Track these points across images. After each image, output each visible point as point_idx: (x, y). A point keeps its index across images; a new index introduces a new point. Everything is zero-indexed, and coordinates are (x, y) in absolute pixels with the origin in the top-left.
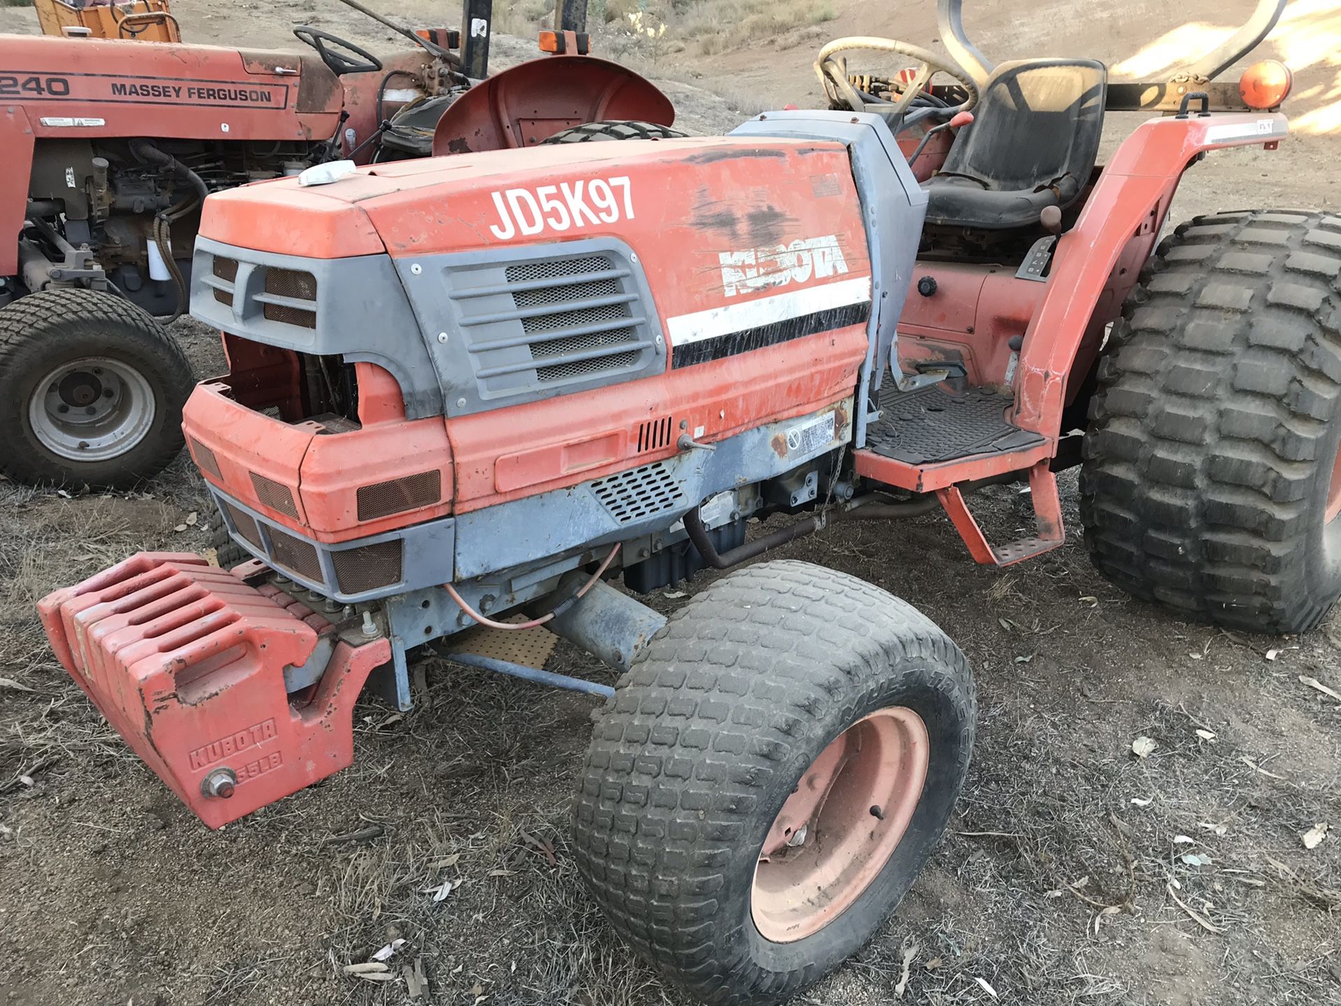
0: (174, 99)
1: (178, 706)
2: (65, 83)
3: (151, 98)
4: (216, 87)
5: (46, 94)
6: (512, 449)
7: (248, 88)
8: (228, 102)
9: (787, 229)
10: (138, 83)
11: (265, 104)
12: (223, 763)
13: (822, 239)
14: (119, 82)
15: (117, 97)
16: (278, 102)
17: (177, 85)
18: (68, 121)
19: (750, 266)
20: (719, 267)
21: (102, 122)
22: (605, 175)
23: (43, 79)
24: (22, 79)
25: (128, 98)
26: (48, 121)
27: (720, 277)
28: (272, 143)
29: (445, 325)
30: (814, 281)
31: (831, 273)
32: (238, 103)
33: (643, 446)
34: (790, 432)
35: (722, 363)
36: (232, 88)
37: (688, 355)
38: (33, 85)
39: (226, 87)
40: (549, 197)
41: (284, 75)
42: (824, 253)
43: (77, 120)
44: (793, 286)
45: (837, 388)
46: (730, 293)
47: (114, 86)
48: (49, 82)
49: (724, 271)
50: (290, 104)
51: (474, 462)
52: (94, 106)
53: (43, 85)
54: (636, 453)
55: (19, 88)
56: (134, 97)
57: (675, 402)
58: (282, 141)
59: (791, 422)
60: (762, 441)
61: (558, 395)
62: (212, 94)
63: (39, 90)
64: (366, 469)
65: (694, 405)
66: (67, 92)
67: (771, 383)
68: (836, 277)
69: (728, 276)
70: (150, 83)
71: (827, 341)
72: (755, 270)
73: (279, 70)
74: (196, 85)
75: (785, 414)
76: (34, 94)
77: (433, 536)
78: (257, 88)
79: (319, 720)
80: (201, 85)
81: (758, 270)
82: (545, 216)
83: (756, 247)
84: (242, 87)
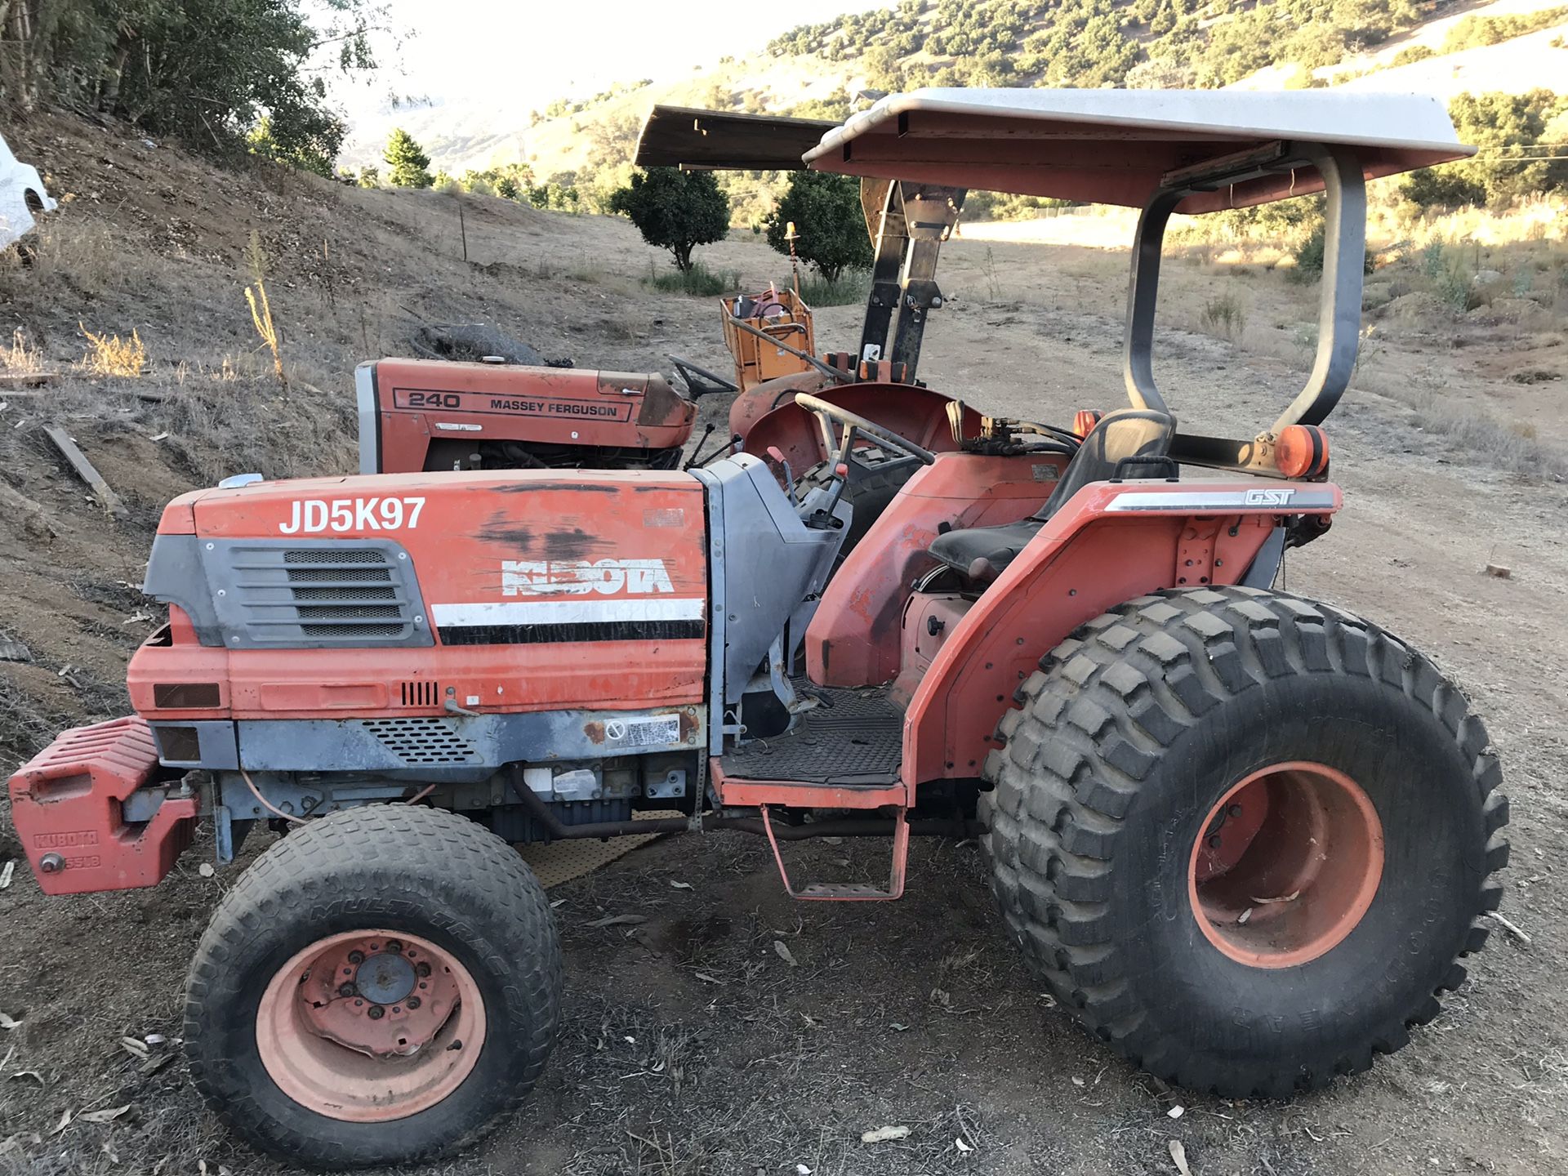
0: (537, 412)
1: (30, 800)
2: (458, 398)
3: (519, 411)
4: (572, 403)
5: (442, 407)
6: (278, 679)
7: (598, 405)
8: (580, 415)
9: (595, 549)
10: (511, 400)
11: (611, 417)
12: (57, 851)
13: (642, 561)
14: (497, 398)
15: (494, 410)
16: (622, 416)
17: (540, 401)
18: (455, 427)
19: (539, 575)
20: (501, 572)
21: (479, 428)
22: (401, 496)
23: (442, 395)
24: (427, 395)
25: (502, 411)
26: (441, 426)
27: (500, 580)
28: (614, 449)
29: (224, 585)
30: (623, 594)
31: (650, 590)
32: (589, 416)
33: (408, 701)
34: (610, 723)
35: (506, 649)
36: (585, 404)
37: (456, 636)
38: (435, 399)
39: (579, 404)
40: (341, 508)
41: (629, 395)
42: (642, 574)
43: (462, 426)
44: (594, 595)
45: (668, 693)
46: (506, 592)
47: (493, 401)
48: (446, 397)
49: (504, 575)
50: (632, 418)
51: (244, 683)
52: (475, 416)
53: (442, 400)
54: (401, 705)
55: (424, 401)
56: (507, 410)
57: (441, 671)
58: (623, 448)
59: (613, 714)
60: (575, 724)
61: (321, 647)
62: (567, 409)
63: (438, 403)
64: (162, 672)
65: (464, 677)
66: (458, 405)
67: (567, 673)
68: (656, 594)
69: (507, 579)
70: (520, 400)
71: (651, 648)
72: (544, 580)
73: (625, 391)
74: (556, 402)
75: (596, 705)
76: (434, 406)
77: (217, 731)
78: (606, 405)
79: (132, 843)
80: (559, 402)
81: (549, 579)
82: (331, 519)
83: (550, 560)
84: (593, 404)
